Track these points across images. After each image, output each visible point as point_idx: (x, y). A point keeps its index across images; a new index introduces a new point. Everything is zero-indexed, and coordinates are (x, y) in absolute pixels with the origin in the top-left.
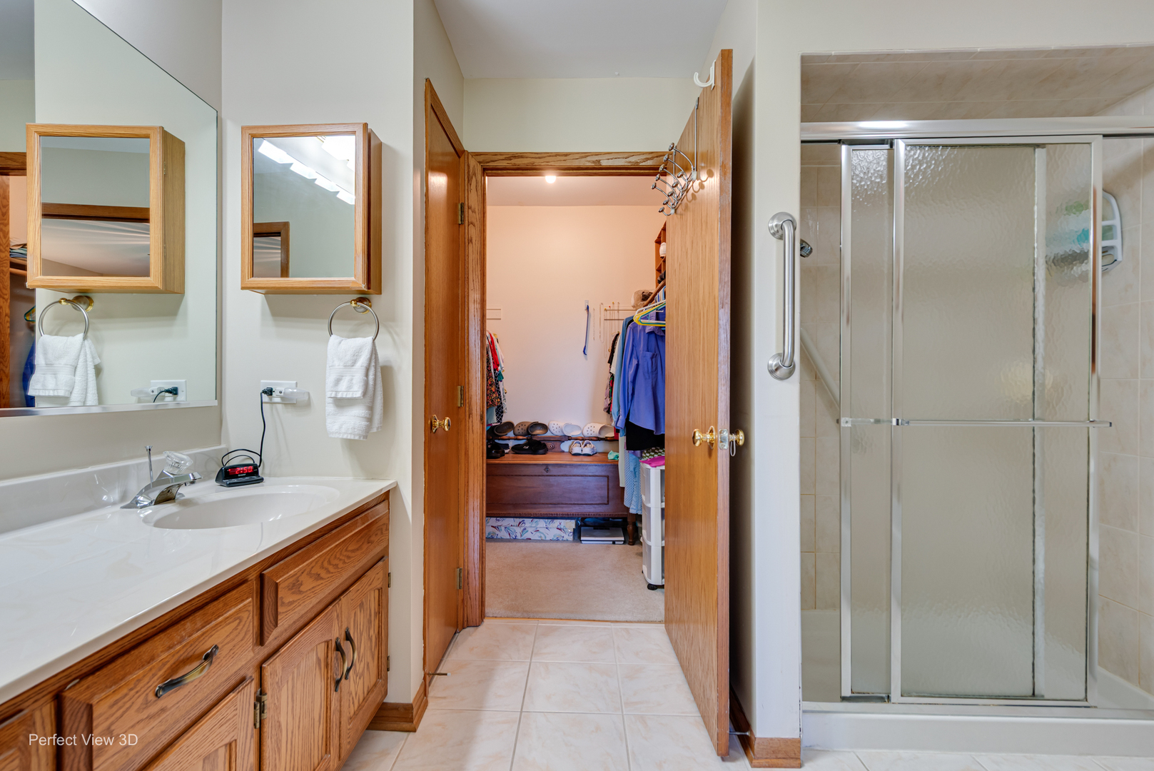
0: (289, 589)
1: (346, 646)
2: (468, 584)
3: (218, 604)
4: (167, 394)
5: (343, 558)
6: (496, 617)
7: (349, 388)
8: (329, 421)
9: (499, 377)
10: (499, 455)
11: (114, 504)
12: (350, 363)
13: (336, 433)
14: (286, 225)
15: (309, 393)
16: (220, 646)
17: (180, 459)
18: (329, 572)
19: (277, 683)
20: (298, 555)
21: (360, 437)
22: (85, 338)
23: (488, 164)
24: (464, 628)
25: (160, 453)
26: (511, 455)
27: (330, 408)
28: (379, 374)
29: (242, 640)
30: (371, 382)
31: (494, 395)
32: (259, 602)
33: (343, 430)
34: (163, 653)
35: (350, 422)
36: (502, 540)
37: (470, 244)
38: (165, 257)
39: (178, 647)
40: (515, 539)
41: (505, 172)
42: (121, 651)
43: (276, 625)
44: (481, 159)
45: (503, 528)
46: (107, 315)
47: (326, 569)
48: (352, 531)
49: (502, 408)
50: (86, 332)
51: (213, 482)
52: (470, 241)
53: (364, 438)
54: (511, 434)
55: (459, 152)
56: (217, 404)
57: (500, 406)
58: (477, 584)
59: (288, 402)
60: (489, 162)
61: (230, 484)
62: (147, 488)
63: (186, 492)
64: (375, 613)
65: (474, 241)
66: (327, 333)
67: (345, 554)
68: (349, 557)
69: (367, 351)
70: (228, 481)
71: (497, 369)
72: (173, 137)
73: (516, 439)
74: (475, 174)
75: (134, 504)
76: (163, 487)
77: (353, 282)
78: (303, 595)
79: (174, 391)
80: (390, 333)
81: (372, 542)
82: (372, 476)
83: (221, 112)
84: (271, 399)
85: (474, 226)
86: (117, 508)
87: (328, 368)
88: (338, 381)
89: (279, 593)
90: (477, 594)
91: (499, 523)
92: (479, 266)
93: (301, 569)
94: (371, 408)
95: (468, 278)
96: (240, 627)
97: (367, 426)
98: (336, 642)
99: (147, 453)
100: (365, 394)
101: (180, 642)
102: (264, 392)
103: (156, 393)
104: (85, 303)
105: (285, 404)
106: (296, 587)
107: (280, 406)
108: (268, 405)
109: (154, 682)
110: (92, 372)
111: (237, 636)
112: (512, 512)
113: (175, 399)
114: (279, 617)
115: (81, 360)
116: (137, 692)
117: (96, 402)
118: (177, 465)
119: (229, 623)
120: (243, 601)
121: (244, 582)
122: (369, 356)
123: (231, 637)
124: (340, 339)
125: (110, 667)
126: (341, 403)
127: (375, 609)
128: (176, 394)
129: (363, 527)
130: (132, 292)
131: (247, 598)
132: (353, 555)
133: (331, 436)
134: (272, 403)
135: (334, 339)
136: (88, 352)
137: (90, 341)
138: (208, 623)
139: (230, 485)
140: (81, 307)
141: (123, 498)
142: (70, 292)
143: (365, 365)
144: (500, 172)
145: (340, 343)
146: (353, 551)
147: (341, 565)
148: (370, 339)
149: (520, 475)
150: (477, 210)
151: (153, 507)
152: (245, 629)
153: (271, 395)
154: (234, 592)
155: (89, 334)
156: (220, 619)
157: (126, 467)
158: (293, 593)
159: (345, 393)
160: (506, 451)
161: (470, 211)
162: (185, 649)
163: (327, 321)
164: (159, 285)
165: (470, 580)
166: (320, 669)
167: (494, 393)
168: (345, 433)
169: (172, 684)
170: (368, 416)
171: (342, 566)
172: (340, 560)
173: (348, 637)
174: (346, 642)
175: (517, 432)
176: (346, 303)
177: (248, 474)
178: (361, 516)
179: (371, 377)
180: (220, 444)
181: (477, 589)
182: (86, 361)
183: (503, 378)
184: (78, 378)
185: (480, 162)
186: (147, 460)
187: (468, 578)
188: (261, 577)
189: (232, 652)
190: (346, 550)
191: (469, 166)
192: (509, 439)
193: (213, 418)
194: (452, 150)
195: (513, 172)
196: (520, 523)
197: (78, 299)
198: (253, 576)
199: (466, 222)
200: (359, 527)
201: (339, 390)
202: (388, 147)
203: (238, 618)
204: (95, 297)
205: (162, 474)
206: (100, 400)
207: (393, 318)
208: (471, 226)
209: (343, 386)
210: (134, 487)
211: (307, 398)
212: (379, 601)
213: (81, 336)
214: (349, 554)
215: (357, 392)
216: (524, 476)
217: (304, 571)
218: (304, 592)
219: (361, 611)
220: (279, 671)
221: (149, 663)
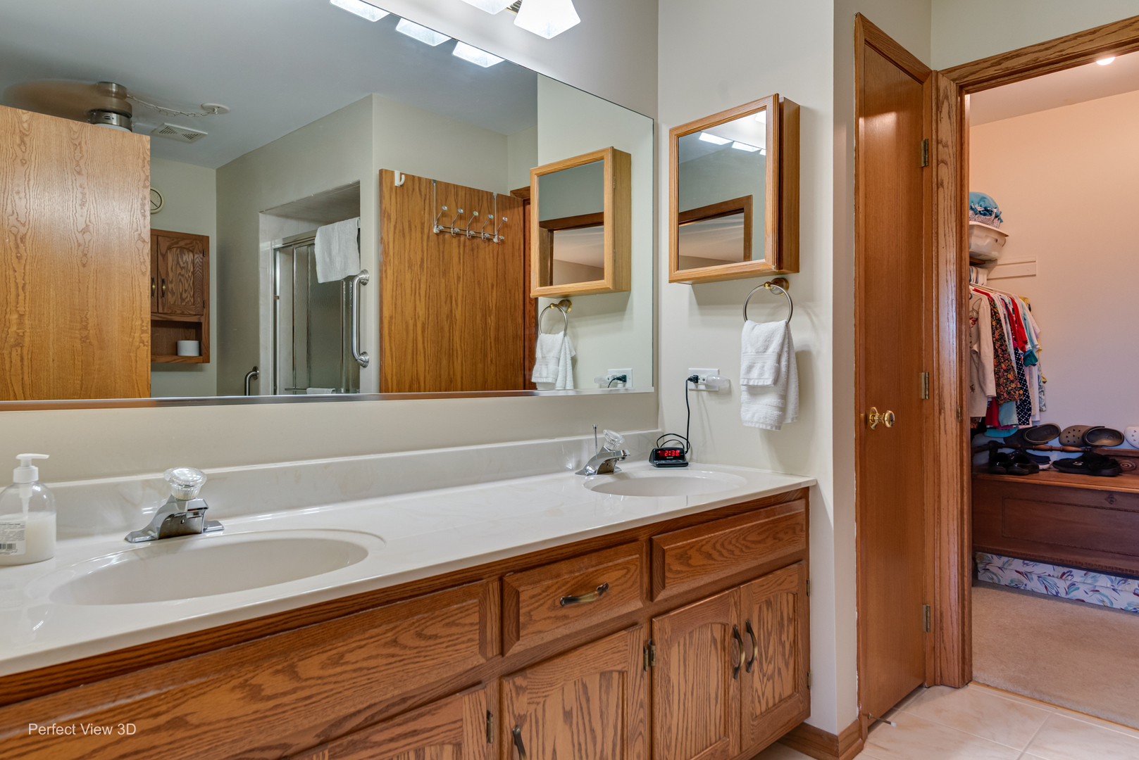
0: (677, 559)
1: (746, 638)
2: (941, 629)
3: (611, 552)
4: (619, 382)
5: (740, 546)
6: (988, 686)
7: (761, 374)
8: (743, 409)
9: (1029, 359)
10: (1026, 470)
11: (572, 470)
12: (761, 349)
13: (749, 422)
14: (749, 199)
15: (730, 381)
16: (610, 585)
17: (615, 438)
18: (721, 555)
19: (667, 641)
20: (688, 531)
21: (772, 428)
22: (565, 335)
23: (966, 79)
24: (935, 684)
25: (602, 432)
26: (1053, 473)
27: (745, 396)
28: (793, 361)
29: (630, 588)
30: (783, 369)
31: (1013, 385)
32: (649, 563)
33: (755, 419)
34: (568, 573)
35: (762, 410)
36: (1033, 593)
37: (941, 189)
38: (615, 261)
39: (577, 574)
40: (1056, 596)
41: (993, 82)
42: (539, 563)
43: (664, 587)
44: (955, 75)
45: (1035, 577)
46: (581, 315)
47: (718, 551)
48: (752, 522)
49: (1030, 403)
50: (565, 330)
51: (647, 463)
52: (940, 184)
53: (776, 428)
54: (1055, 443)
55: (920, 75)
56: (653, 391)
57: (1025, 401)
58: (956, 633)
59: (712, 390)
60: (967, 77)
61: (659, 464)
62: (593, 459)
63: (622, 467)
64: (789, 620)
65: (945, 184)
66: (742, 318)
67: (742, 542)
68: (747, 547)
69: (779, 335)
70: (658, 462)
71: (1023, 349)
72: (621, 152)
73: (1063, 450)
74: (946, 97)
75: (583, 472)
76: (602, 461)
77: (764, 264)
78: (692, 569)
79: (623, 379)
80: (808, 314)
81: (780, 540)
82: (789, 471)
83: (657, 120)
84: (697, 387)
85: (946, 164)
86: (573, 474)
87: (742, 355)
88: (750, 368)
89: (666, 559)
90: (956, 646)
91: (1028, 569)
92: (953, 215)
93: (689, 544)
94: (784, 397)
95: (937, 233)
96: (628, 576)
97: (780, 416)
98: (734, 629)
99: (594, 430)
100: (776, 381)
101: (579, 571)
102: (690, 379)
103: (610, 380)
104: (566, 306)
105: (709, 392)
106: (684, 557)
107: (705, 394)
108: (695, 392)
109: (559, 593)
110: (569, 362)
111: (625, 582)
112: (1048, 555)
113: (624, 386)
114: (667, 581)
115: (563, 353)
116: (548, 595)
117: (572, 388)
118: (612, 442)
119: (618, 570)
120: (631, 555)
121: (635, 540)
122: (781, 341)
123: (620, 581)
124: (754, 324)
125: (531, 571)
126: (755, 391)
127: (788, 614)
128: (625, 381)
129: (767, 520)
130: (595, 294)
131: (635, 554)
132: (753, 546)
133: (746, 425)
134: (698, 391)
135: (748, 324)
136: (567, 347)
137: (568, 338)
138: (601, 563)
139: (659, 466)
140: (564, 309)
141: (578, 465)
142: (557, 298)
143: (777, 350)
144: (985, 84)
145: (753, 328)
146: (753, 542)
147: (737, 552)
148: (783, 323)
149: (1061, 504)
150: (950, 143)
151: (596, 476)
152: (633, 579)
153: (697, 382)
154: (625, 546)
155: (568, 331)
156: (610, 564)
157: (580, 442)
158: (681, 563)
159: (757, 381)
160: (1041, 467)
161: (940, 146)
162: (582, 577)
163: (742, 306)
164: (610, 286)
165: (944, 625)
166: (716, 648)
167: (1012, 382)
168: (757, 422)
169: (571, 600)
170: (780, 405)
171: (739, 554)
172: (737, 547)
173: (749, 629)
174: (746, 633)
175: (1065, 440)
176: (759, 287)
177: (675, 458)
178: (765, 509)
179: (784, 363)
180: (657, 428)
181: (955, 639)
182: (566, 354)
183: (1036, 360)
184: (560, 368)
185: (954, 80)
186: (594, 437)
187: (941, 620)
188: (650, 541)
189: (621, 595)
190: (744, 539)
191: (938, 89)
192: (1051, 449)
193: (650, 404)
194: (907, 77)
195: (1006, 78)
196: (1064, 574)
197: (561, 303)
198: (643, 537)
199: (935, 161)
200: (761, 519)
201: (751, 377)
202: (807, 109)
203: (627, 568)
204: (573, 300)
205: (603, 449)
206: (575, 385)
207: (810, 299)
208: (941, 165)
209: (755, 373)
210: (586, 458)
211: (728, 385)
212: (794, 607)
213: (562, 333)
214: (749, 544)
215: (768, 380)
216: (1069, 505)
217: (694, 546)
218: (692, 566)
219: (768, 609)
220: (668, 630)
221: (556, 577)
